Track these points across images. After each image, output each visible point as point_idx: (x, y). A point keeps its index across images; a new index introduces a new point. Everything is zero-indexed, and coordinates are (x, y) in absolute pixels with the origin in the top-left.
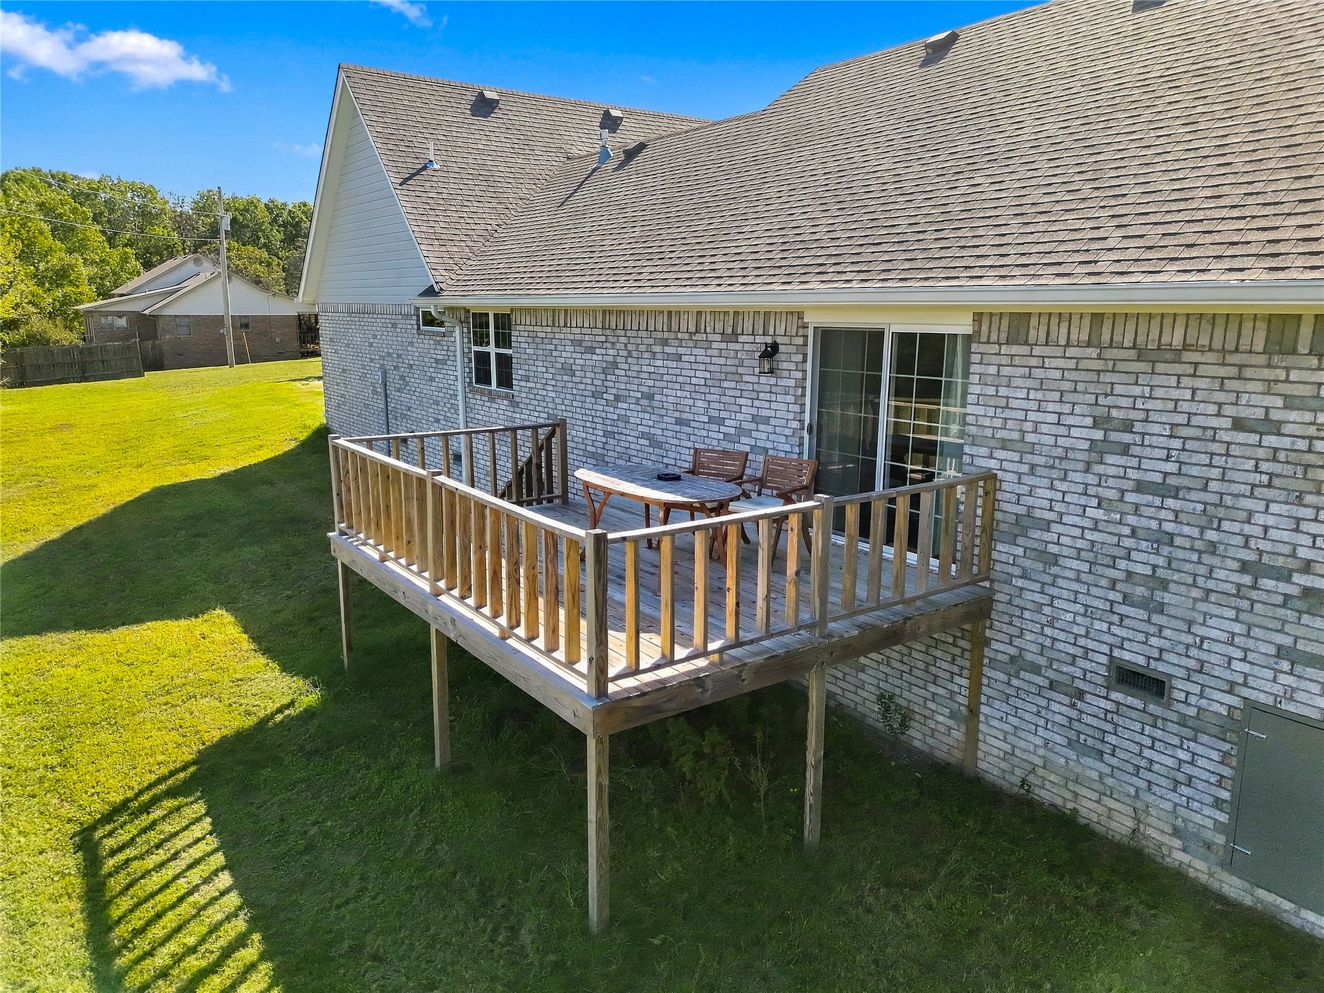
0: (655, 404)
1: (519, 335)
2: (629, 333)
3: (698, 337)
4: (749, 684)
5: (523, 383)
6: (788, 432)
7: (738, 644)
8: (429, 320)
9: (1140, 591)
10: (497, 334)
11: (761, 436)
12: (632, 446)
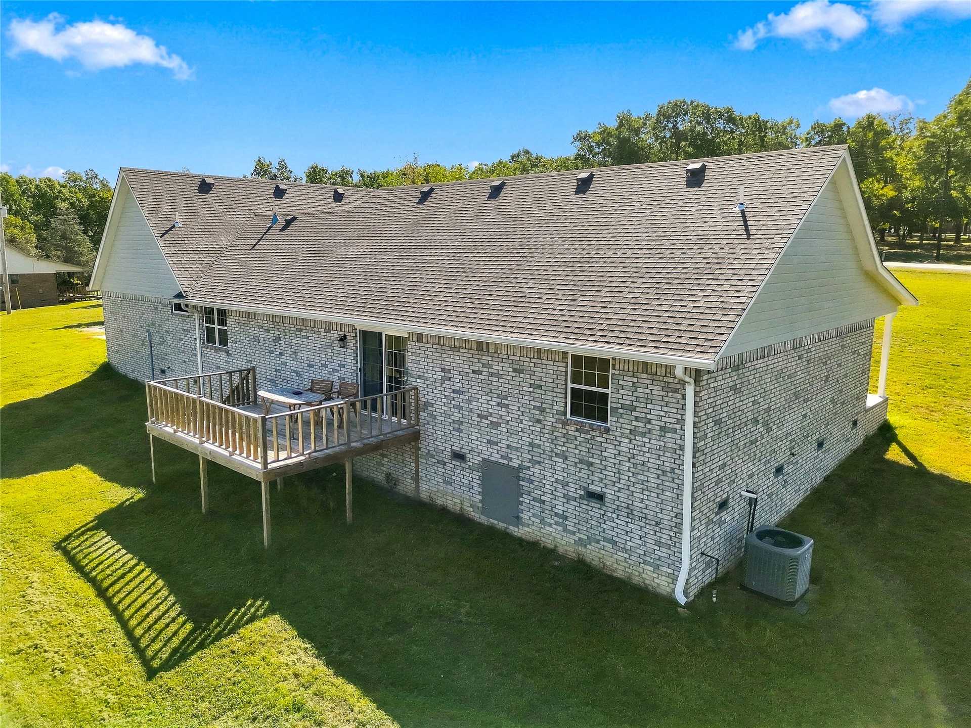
0: (298, 357)
1: (230, 321)
2: (285, 325)
3: (316, 329)
4: (320, 465)
5: (233, 345)
6: (352, 371)
7: (316, 451)
8: (178, 307)
9: (457, 426)
10: (218, 319)
11: (343, 372)
12: (289, 376)
